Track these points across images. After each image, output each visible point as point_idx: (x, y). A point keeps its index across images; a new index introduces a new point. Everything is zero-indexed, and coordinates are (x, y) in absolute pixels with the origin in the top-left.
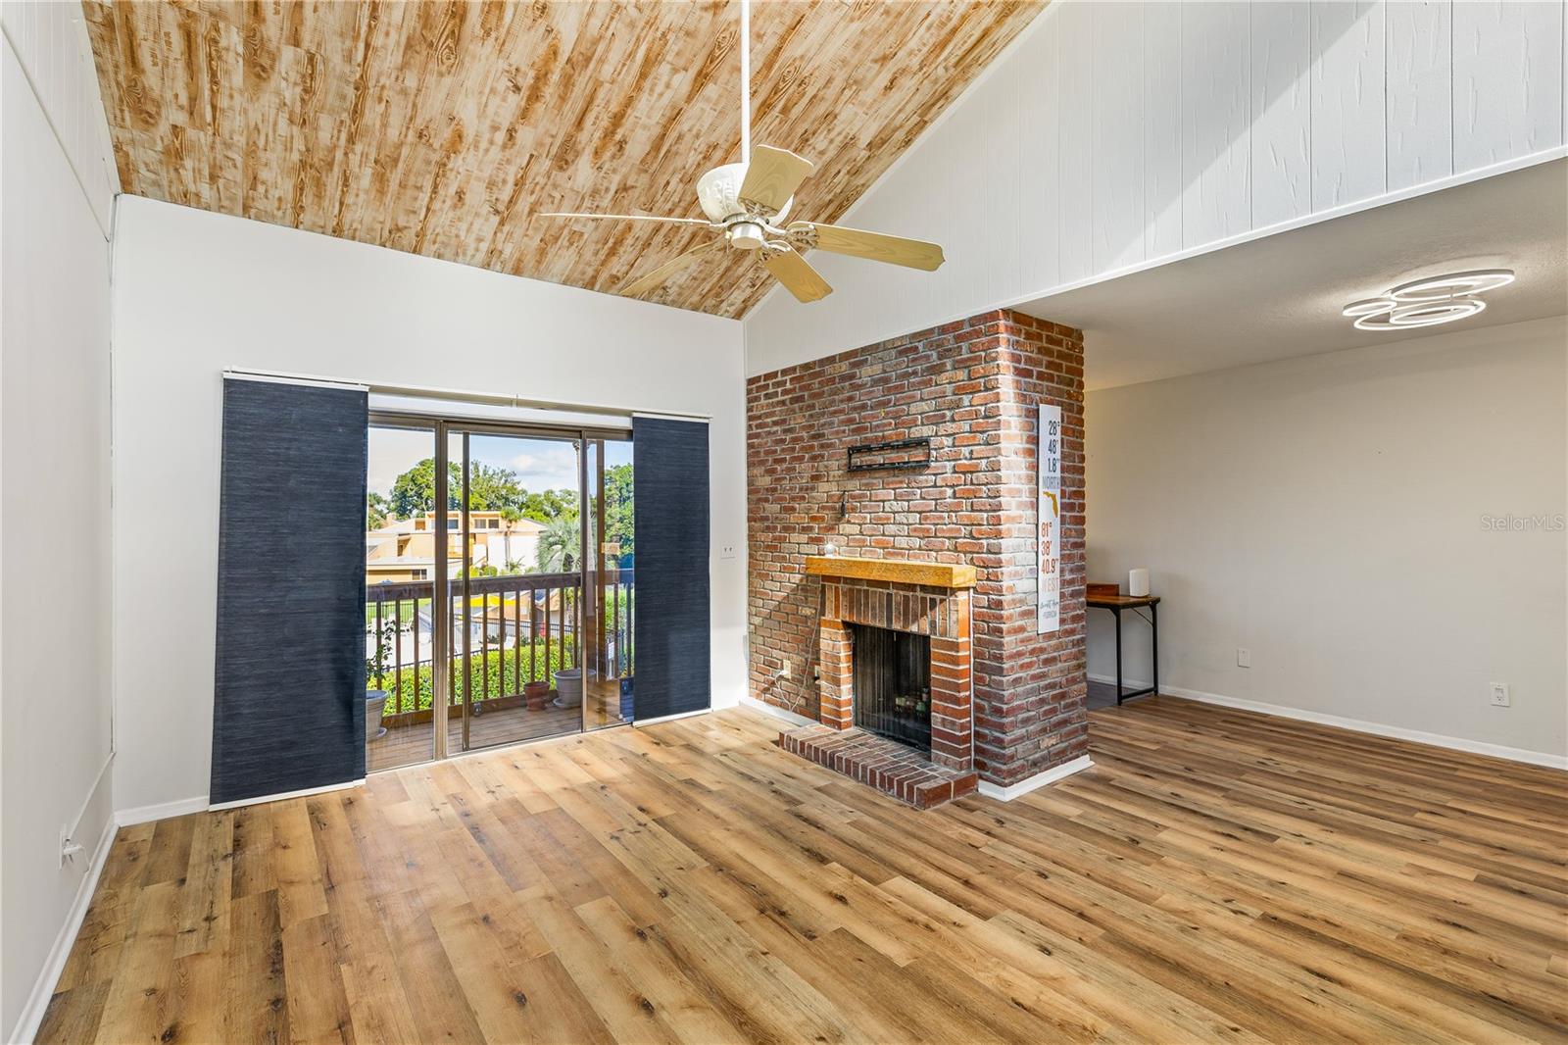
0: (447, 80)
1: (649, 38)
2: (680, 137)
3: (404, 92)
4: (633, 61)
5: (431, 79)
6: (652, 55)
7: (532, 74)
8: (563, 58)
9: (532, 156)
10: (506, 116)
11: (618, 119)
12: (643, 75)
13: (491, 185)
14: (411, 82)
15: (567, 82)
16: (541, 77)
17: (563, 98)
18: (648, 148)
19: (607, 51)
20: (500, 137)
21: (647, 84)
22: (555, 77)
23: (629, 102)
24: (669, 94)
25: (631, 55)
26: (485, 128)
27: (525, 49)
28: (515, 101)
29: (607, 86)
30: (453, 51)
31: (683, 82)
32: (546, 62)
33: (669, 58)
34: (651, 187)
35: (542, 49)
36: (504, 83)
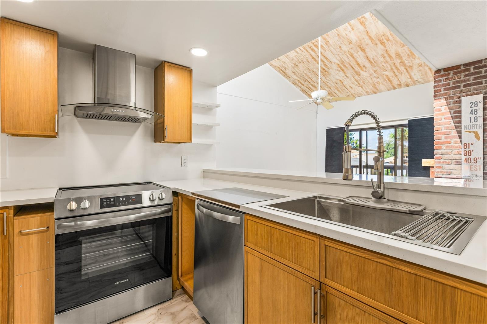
0: (331, 76)
1: (347, 53)
2: (373, 59)
3: (329, 80)
4: (349, 57)
5: (329, 77)
6: (351, 54)
7: (339, 68)
8: (340, 64)
9: (353, 77)
10: (343, 75)
11: (358, 64)
12: (353, 57)
13: (353, 83)
14: (328, 79)
15: (345, 66)
16: (341, 68)
17: (347, 68)
18: (370, 64)
19: (344, 59)
20: (346, 77)
21: (355, 58)
22: (342, 66)
23: (356, 61)
24: (361, 56)
25: (348, 57)
26: (342, 78)
27: (335, 67)
28: (341, 72)
29: (350, 62)
30: (328, 73)
31: (360, 53)
32: (339, 66)
33: (354, 53)
34: (380, 68)
35: (337, 65)
36: (338, 72)
